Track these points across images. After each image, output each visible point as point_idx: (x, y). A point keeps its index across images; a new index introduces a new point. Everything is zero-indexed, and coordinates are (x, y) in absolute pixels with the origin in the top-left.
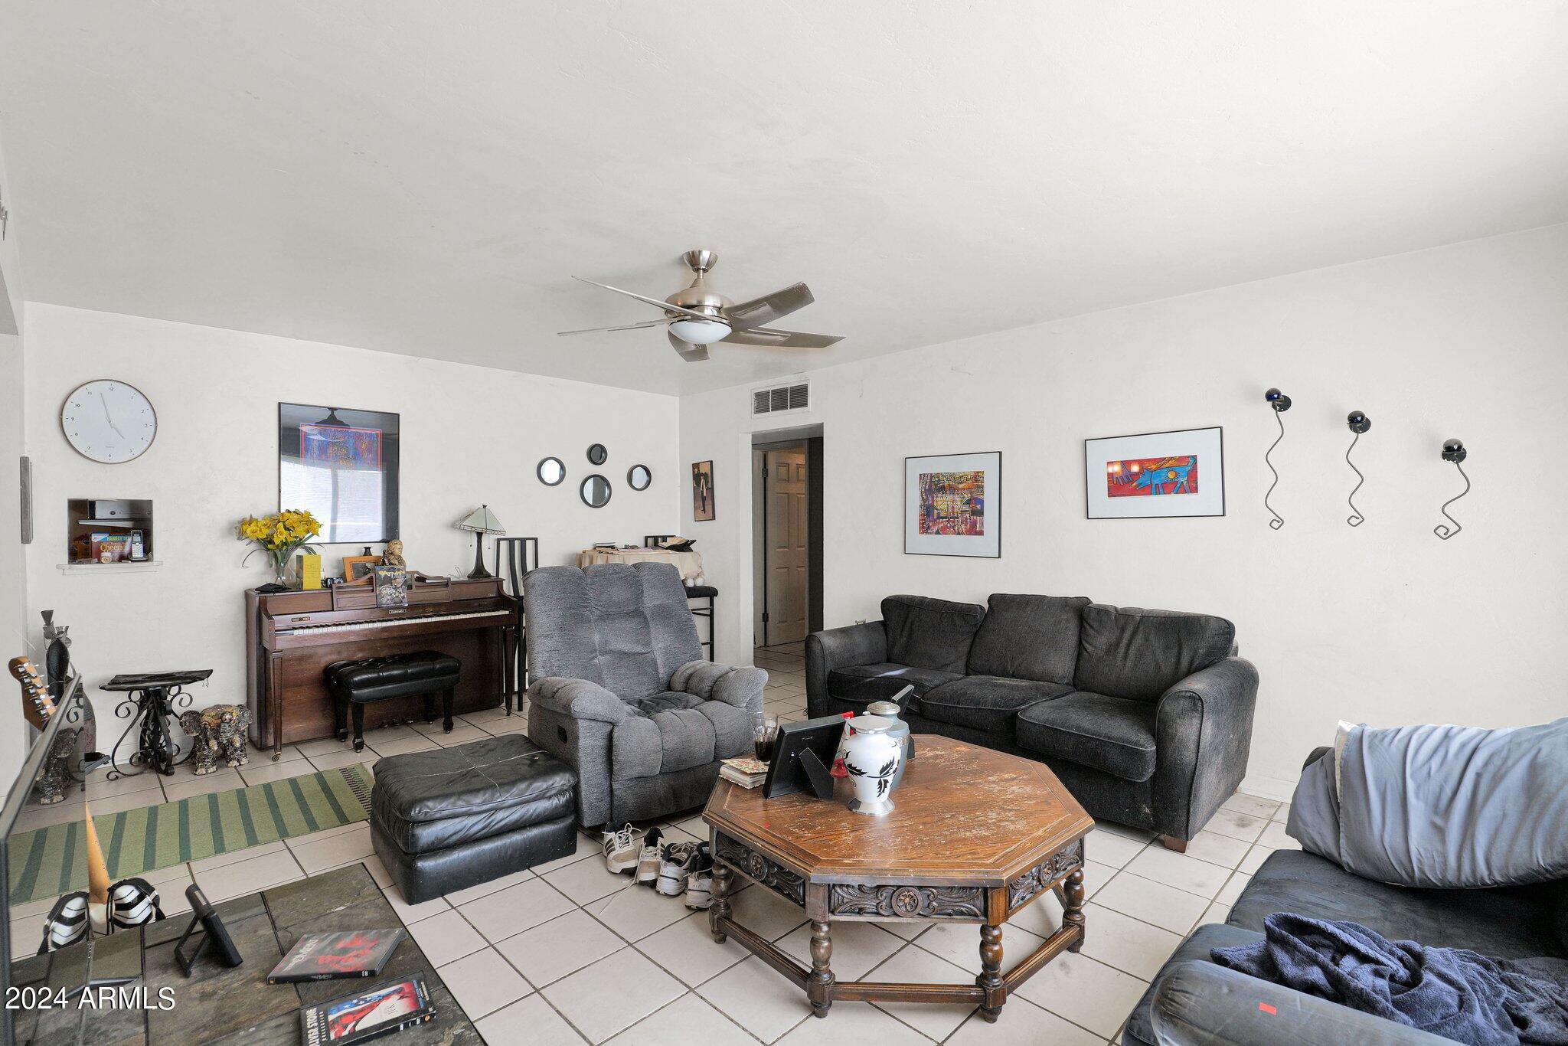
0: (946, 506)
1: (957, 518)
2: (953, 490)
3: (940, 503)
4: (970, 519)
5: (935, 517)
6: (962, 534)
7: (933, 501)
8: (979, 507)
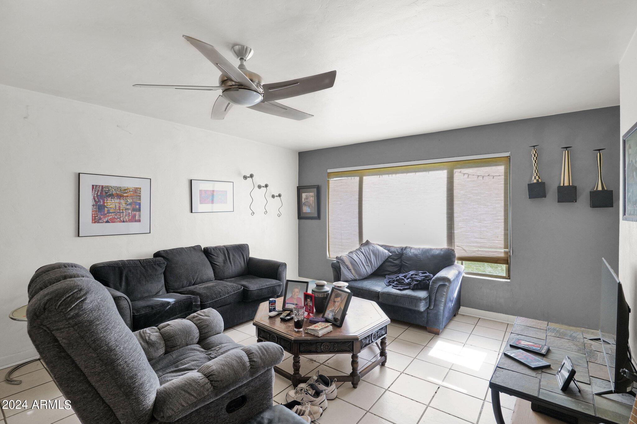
0: (114, 206)
1: (123, 213)
2: (120, 196)
3: (109, 204)
4: (132, 213)
5: (106, 212)
6: (126, 222)
7: (104, 203)
8: (138, 207)
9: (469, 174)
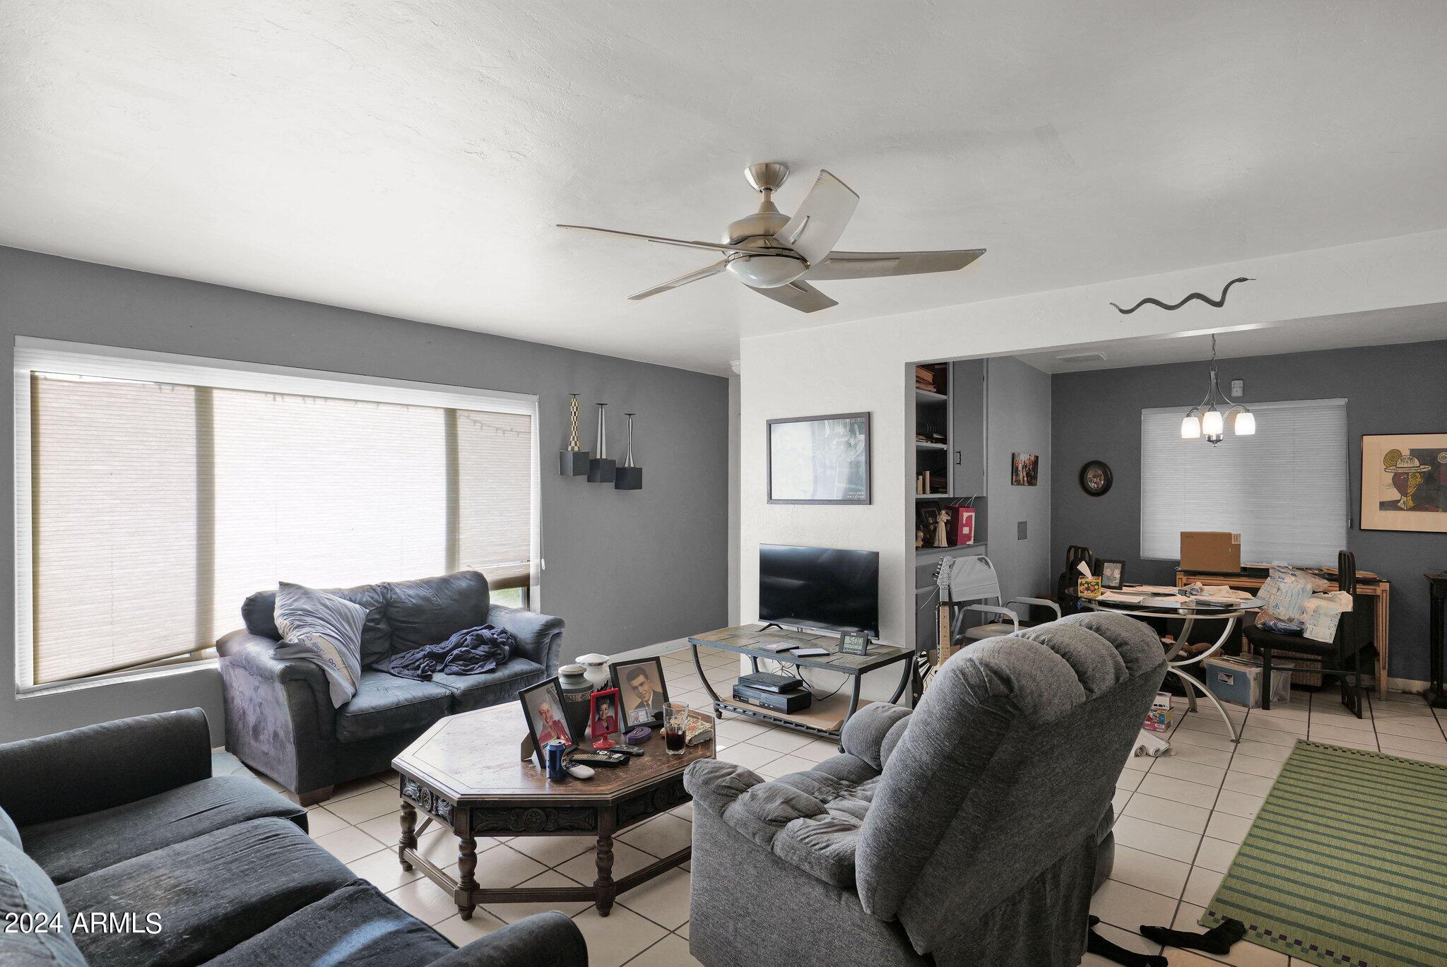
9: (482, 424)
